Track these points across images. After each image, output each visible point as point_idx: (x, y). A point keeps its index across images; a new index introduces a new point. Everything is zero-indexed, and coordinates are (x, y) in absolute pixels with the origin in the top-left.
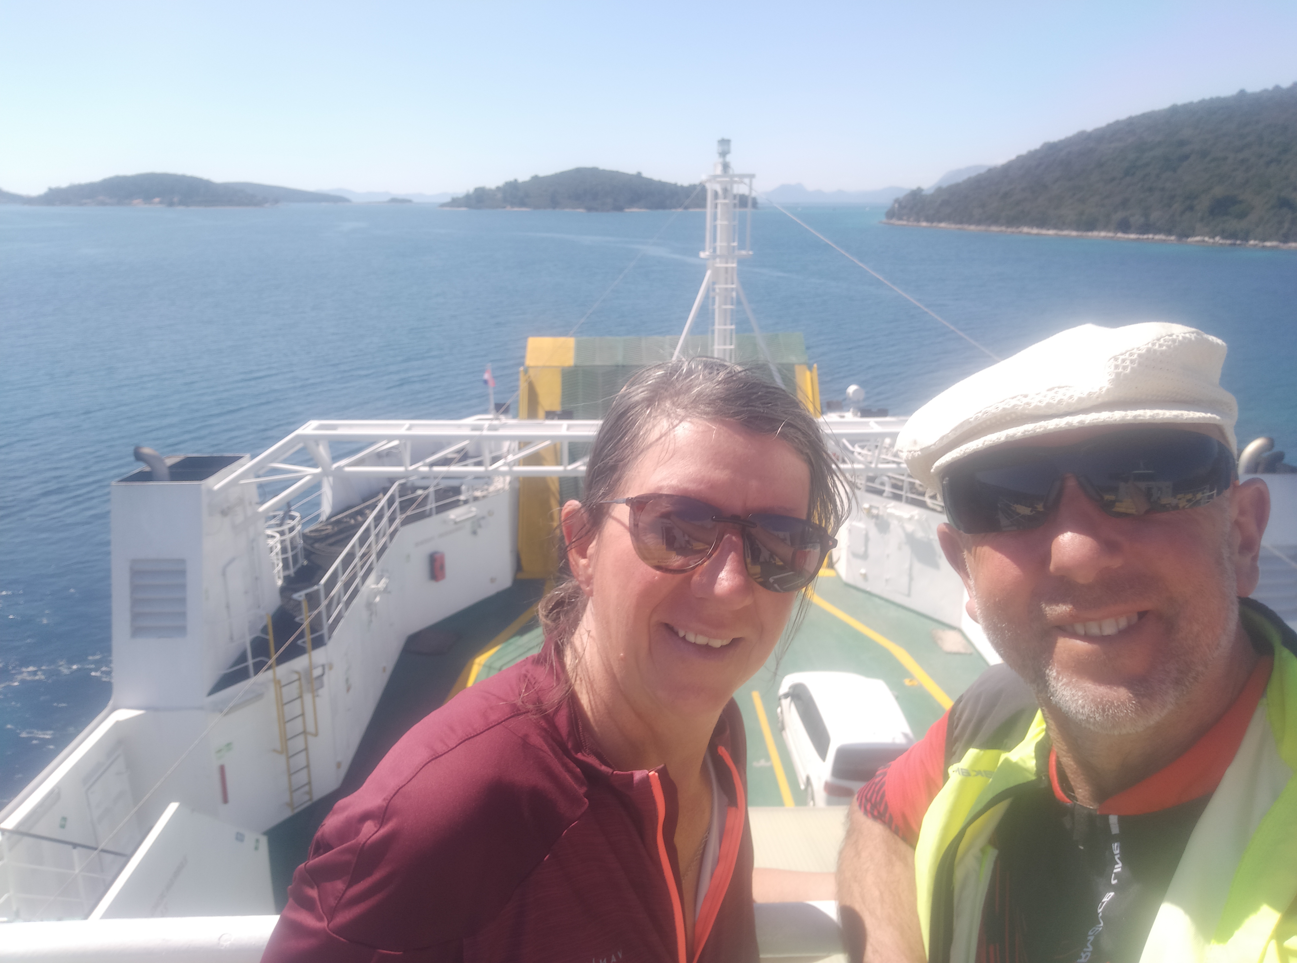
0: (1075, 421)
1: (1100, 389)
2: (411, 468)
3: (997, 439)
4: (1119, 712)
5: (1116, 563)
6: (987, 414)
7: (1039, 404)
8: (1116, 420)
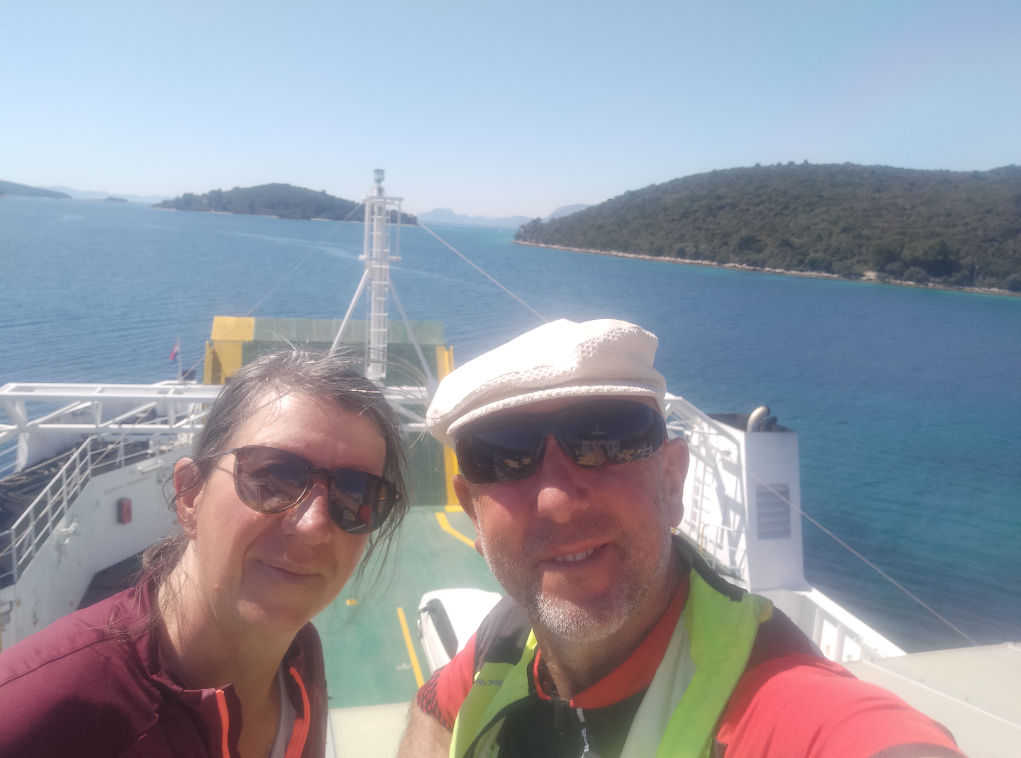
0: (554, 392)
1: (571, 369)
2: (101, 426)
3: (497, 406)
4: (589, 623)
5: (584, 506)
6: (489, 387)
7: (527, 379)
8: (583, 393)
